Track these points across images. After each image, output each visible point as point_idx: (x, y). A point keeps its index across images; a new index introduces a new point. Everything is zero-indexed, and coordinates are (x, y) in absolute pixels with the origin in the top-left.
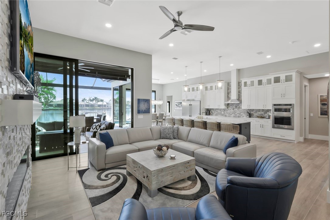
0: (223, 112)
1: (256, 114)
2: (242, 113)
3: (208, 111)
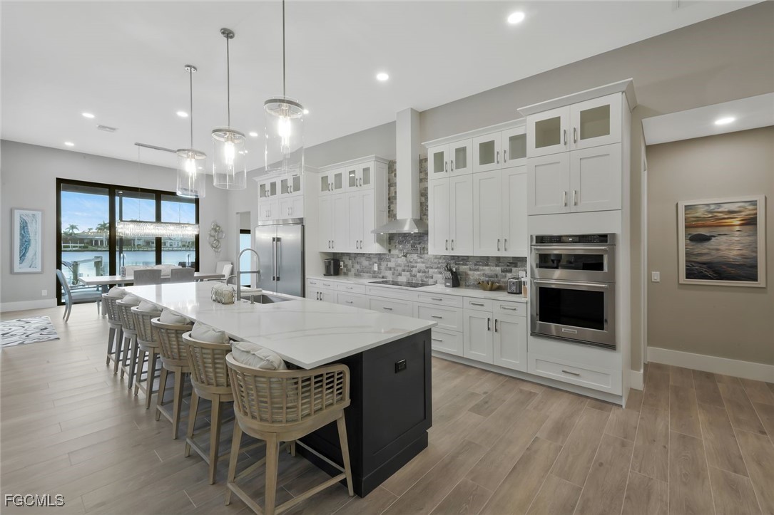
0: (376, 265)
1: (475, 275)
2: (431, 270)
3: (332, 259)
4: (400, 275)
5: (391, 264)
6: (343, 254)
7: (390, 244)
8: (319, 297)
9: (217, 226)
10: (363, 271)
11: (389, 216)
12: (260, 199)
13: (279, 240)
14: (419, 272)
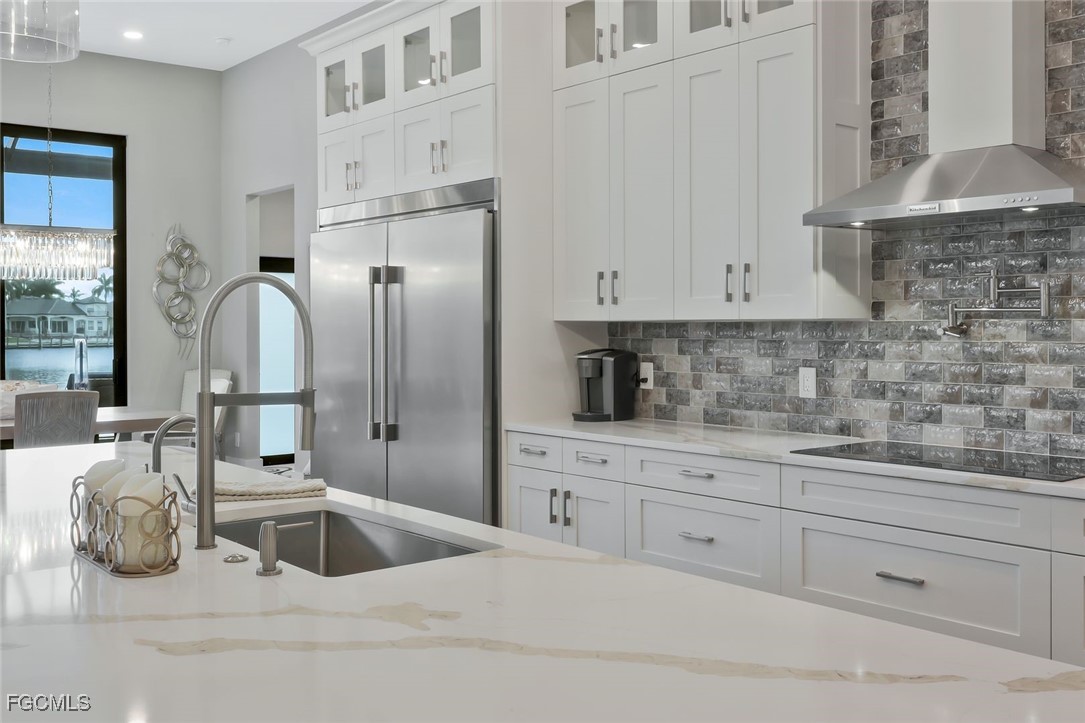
0: (807, 376)
3: (611, 352)
4: (934, 417)
5: (890, 368)
6: (652, 328)
7: (878, 272)
8: (558, 511)
9: (186, 246)
10: (739, 402)
11: (875, 152)
12: (323, 122)
13: (394, 275)
14: (1037, 404)
